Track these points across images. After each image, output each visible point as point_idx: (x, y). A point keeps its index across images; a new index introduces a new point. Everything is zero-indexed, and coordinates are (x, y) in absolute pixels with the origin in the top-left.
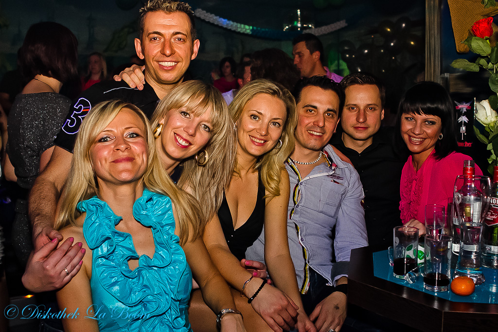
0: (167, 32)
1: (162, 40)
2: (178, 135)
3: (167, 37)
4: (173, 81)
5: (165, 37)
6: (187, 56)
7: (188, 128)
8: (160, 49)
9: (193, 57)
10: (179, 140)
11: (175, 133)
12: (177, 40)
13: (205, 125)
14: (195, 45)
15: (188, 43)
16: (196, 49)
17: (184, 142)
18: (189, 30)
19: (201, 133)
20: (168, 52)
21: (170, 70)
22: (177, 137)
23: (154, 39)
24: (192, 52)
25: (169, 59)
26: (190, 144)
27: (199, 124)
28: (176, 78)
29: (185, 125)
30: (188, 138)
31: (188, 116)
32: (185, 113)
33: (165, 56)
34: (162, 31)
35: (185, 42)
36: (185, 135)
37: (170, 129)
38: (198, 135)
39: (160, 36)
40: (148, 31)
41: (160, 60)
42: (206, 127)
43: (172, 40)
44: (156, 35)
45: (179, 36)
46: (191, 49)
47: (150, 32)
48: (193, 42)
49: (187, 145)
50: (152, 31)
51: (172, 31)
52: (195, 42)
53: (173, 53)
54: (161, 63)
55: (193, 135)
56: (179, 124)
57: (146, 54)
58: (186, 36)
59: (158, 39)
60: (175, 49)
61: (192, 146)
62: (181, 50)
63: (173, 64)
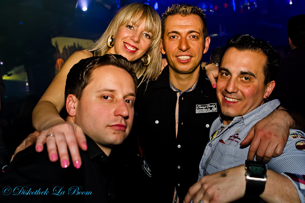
0: (183, 31)
1: (179, 38)
2: (126, 43)
3: (184, 35)
4: (189, 71)
5: (182, 35)
6: (200, 51)
7: (133, 37)
8: (177, 46)
9: (205, 51)
10: (128, 47)
11: (124, 42)
12: (192, 37)
13: (146, 34)
14: (207, 42)
15: (201, 40)
16: (207, 45)
17: (132, 48)
18: (201, 29)
19: (144, 40)
20: (184, 48)
21: (186, 63)
22: (126, 45)
23: (173, 38)
24: (204, 47)
25: (185, 53)
26: (137, 49)
27: (141, 33)
28: (191, 69)
29: (131, 35)
30: (134, 45)
31: (132, 28)
32: (130, 27)
33: (182, 51)
34: (180, 31)
35: (199, 39)
36: (132, 43)
37: (120, 40)
38: (142, 41)
39: (177, 35)
40: (168, 31)
41: (178, 54)
42: (147, 35)
43: (188, 38)
44: (174, 34)
45: (194, 34)
46: (203, 45)
47: (169, 31)
48: (205, 38)
49: (135, 50)
50: (171, 31)
51: (187, 30)
52: (207, 39)
53: (188, 48)
54: (179, 57)
55: (138, 42)
56: (126, 35)
57: (167, 50)
58: (200, 34)
59: (176, 37)
60: (190, 45)
61: (139, 51)
62: (195, 45)
63: (189, 57)
